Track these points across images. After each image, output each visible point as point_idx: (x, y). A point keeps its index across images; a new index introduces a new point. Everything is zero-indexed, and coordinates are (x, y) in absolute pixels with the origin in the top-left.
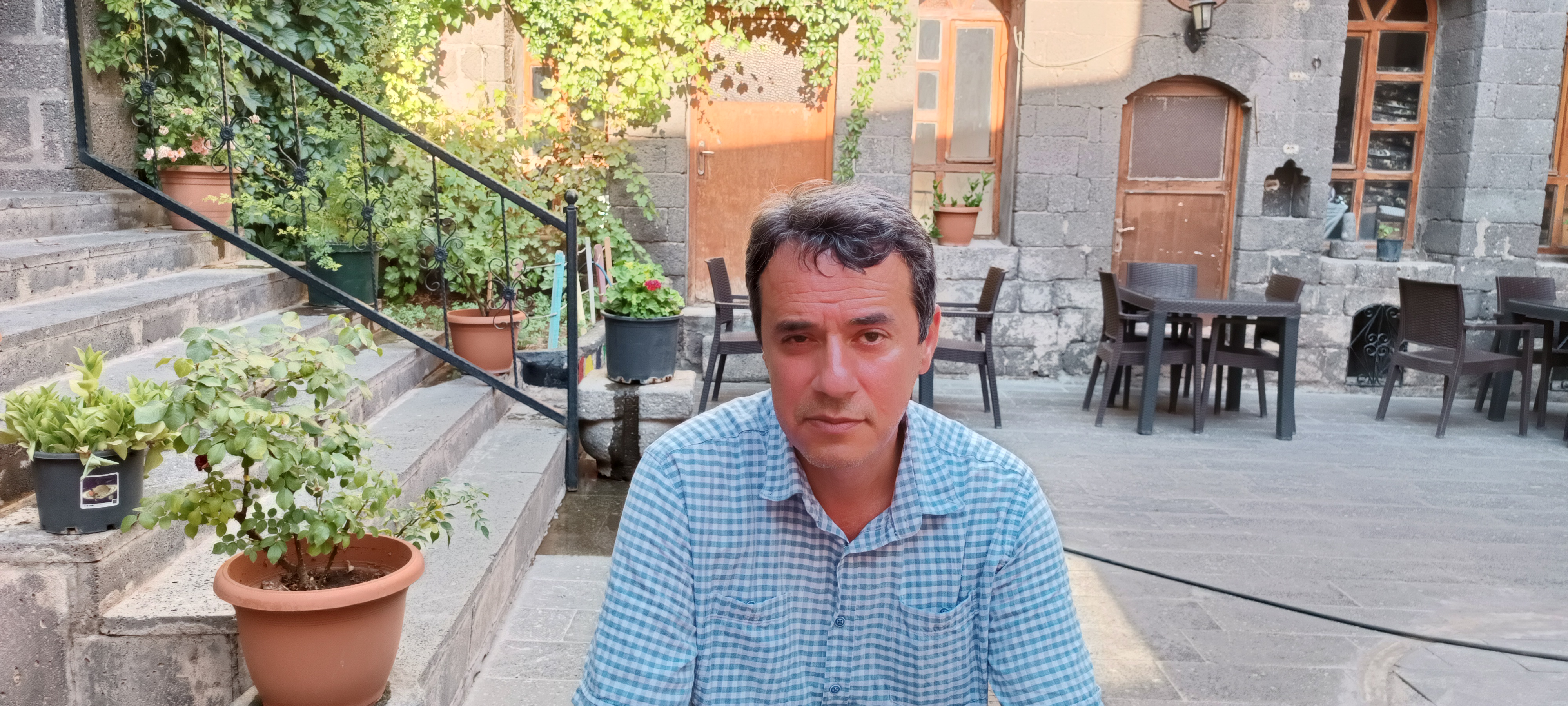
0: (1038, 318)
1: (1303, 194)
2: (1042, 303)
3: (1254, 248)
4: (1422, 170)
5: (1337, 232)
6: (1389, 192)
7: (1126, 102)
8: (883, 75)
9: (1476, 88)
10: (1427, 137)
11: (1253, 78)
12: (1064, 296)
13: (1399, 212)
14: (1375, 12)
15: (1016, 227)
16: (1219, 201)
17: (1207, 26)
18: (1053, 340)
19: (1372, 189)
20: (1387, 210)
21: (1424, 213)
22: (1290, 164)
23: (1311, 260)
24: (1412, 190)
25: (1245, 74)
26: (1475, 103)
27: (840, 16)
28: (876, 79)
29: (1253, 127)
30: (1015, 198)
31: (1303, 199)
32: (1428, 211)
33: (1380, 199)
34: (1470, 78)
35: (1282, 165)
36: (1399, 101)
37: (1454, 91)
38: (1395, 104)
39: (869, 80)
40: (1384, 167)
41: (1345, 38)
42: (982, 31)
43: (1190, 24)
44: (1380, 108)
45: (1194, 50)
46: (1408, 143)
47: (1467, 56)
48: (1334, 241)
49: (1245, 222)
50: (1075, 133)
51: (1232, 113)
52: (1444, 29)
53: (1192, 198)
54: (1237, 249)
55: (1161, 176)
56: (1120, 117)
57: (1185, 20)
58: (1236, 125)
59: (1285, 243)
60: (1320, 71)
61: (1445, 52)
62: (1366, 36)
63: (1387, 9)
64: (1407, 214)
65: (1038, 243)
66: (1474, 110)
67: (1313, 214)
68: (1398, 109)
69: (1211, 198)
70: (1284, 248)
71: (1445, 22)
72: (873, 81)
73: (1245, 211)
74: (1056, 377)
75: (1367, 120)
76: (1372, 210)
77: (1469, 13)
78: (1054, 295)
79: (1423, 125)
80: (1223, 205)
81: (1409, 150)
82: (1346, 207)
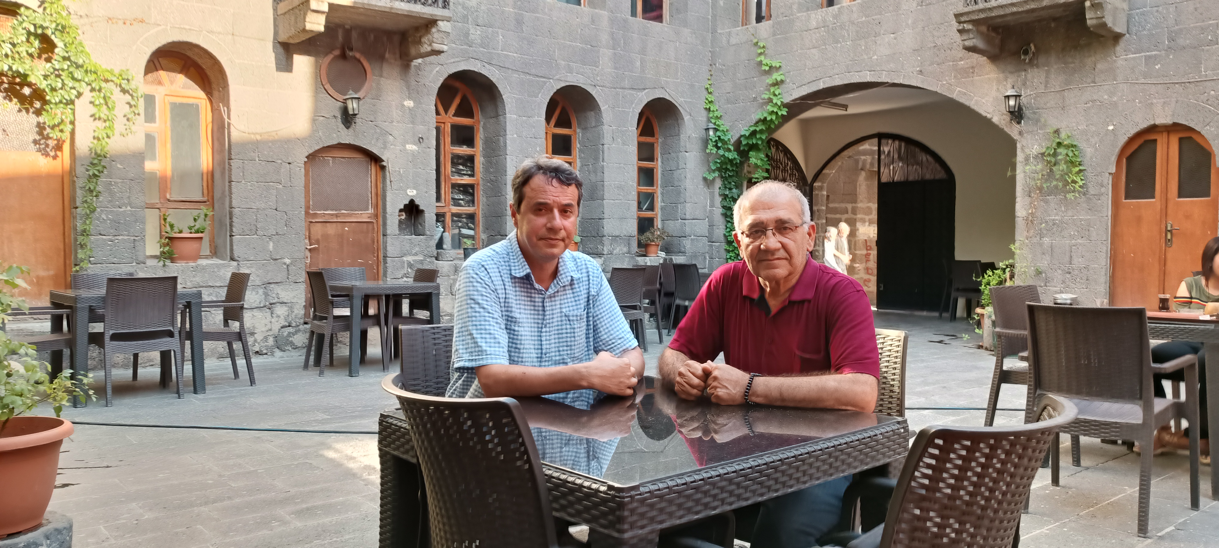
0: (256, 313)
1: (420, 220)
2: (258, 301)
3: (396, 256)
4: (481, 207)
5: (440, 245)
6: (464, 220)
7: (306, 160)
8: (117, 133)
9: (506, 159)
10: (481, 187)
11: (385, 148)
12: (274, 295)
13: (471, 232)
14: (446, 111)
15: (235, 247)
16: (370, 226)
17: (356, 112)
18: (269, 327)
19: (455, 218)
20: (465, 231)
21: (484, 232)
22: (412, 202)
23: (430, 262)
24: (476, 219)
25: (380, 144)
26: (506, 167)
27: (77, 85)
28: (111, 135)
29: (388, 178)
30: (231, 226)
31: (421, 224)
32: (487, 231)
33: (460, 224)
34: (501, 153)
35: (407, 203)
36: (463, 165)
37: (494, 160)
38: (461, 167)
39: (105, 136)
40: (460, 205)
41: (435, 126)
42: (191, 105)
43: (345, 111)
44: (454, 170)
45: (348, 128)
46: (471, 191)
47: (499, 140)
48: (439, 251)
49: (389, 239)
50: (273, 180)
51: (373, 169)
52: (484, 124)
53: (353, 224)
54: (385, 257)
55: (332, 210)
56: (303, 170)
57: (340, 108)
58: (376, 177)
59: (414, 251)
60: (423, 145)
61: (486, 138)
62: (443, 125)
63: (452, 110)
64: (475, 233)
65: (252, 258)
66: (506, 171)
67: (428, 233)
68: (463, 170)
69: (365, 224)
70: (414, 255)
71: (484, 120)
72: (108, 137)
73: (389, 232)
74: (272, 354)
75: (448, 176)
76: (456, 231)
77: (497, 116)
78: (266, 295)
79: (478, 180)
80: (374, 229)
81: (472, 195)
82: (442, 230)
